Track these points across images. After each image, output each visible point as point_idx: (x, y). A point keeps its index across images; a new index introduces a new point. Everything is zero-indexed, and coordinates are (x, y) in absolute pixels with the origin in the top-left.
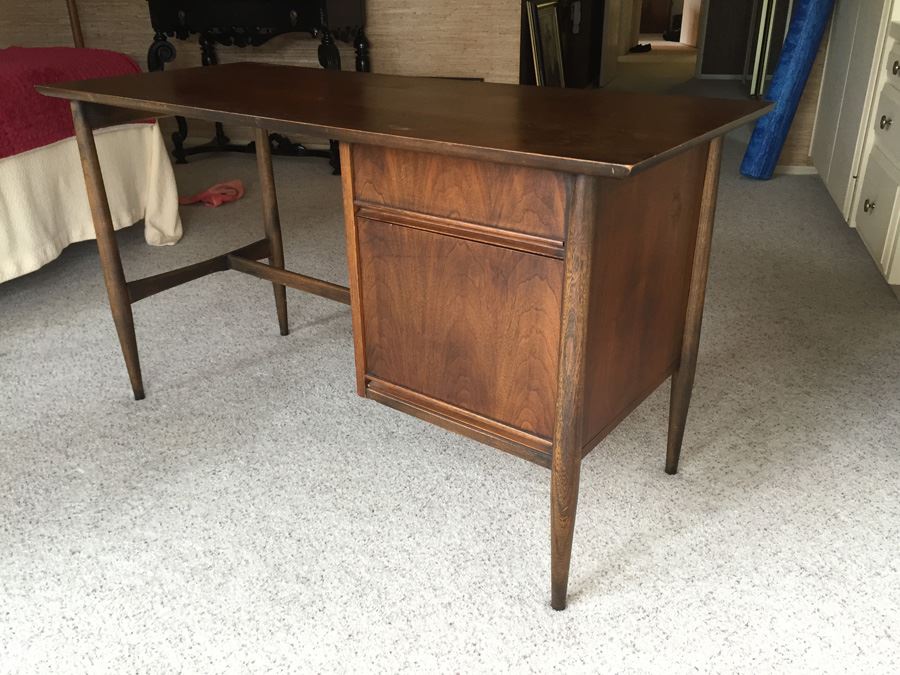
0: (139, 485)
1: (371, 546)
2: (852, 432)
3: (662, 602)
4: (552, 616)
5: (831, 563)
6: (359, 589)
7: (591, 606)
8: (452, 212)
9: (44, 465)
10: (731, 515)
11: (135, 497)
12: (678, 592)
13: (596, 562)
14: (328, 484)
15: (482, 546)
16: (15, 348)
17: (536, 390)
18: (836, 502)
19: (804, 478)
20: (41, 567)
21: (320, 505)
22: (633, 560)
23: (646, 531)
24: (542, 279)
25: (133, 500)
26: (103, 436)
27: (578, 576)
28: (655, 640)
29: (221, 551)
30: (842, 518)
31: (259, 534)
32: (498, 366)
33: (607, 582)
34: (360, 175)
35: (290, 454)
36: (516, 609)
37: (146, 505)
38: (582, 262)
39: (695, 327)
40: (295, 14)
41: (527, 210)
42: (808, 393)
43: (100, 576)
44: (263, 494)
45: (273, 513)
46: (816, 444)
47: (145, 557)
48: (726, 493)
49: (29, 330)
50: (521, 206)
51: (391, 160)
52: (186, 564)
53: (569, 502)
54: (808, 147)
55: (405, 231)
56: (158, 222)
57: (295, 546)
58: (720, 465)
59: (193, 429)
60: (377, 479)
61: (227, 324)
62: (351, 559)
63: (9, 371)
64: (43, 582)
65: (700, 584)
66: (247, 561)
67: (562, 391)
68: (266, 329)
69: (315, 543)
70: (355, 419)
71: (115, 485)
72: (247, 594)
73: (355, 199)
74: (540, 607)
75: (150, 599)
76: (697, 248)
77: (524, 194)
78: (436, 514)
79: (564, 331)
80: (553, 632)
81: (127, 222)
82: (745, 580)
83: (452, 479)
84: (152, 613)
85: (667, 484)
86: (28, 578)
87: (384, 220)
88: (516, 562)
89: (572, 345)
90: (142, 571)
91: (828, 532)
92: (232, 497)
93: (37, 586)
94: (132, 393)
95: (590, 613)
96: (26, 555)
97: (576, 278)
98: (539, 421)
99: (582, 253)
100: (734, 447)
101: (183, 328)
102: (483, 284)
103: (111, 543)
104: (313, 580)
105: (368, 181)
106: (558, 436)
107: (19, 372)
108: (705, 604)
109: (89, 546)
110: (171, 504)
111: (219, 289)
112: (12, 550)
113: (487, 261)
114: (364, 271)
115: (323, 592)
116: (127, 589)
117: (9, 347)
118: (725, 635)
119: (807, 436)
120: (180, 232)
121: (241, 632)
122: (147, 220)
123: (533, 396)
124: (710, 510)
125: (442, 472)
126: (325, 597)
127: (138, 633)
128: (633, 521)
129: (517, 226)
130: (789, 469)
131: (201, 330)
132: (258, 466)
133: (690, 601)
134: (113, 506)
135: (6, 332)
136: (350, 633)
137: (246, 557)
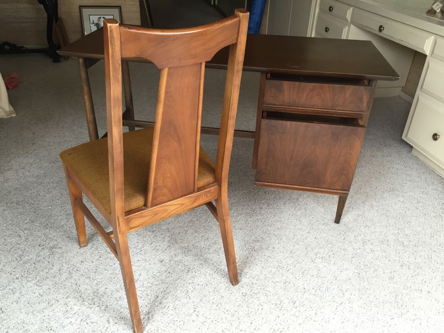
4: (339, 226)
74: (334, 224)
80: (344, 230)
95: (348, 221)
120: (12, 108)
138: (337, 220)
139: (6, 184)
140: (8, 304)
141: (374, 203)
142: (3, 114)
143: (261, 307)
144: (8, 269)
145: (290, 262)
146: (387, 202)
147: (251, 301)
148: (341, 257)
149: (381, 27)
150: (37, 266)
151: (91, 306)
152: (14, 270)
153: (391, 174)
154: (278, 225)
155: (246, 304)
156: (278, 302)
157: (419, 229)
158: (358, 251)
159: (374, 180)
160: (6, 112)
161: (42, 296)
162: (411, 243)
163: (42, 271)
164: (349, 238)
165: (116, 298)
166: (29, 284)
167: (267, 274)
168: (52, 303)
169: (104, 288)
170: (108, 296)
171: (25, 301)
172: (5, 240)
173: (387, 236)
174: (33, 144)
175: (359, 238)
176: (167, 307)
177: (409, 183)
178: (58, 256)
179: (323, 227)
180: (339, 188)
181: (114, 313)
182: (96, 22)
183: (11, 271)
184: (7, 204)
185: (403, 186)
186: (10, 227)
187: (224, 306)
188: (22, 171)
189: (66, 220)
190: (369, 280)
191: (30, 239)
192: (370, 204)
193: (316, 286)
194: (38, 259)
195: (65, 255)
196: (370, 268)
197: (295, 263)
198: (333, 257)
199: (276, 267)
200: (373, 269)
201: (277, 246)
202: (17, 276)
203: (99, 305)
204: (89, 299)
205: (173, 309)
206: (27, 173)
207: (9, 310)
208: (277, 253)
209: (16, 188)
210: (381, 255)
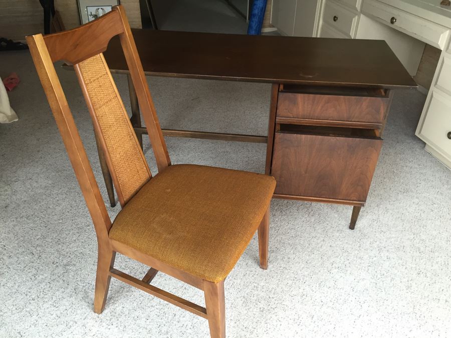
54: (270, 19)
138: (352, 226)
139: (14, 197)
140: (26, 327)
141: (389, 206)
142: (5, 120)
143: (279, 323)
144: (23, 289)
145: (306, 273)
146: (401, 205)
147: (269, 316)
148: (357, 266)
149: (393, 18)
150: (52, 285)
151: (109, 327)
152: (29, 291)
153: (404, 174)
154: (293, 233)
155: (265, 320)
156: (297, 317)
157: (435, 233)
158: (375, 259)
159: (388, 181)
160: (8, 117)
161: (59, 317)
162: (427, 248)
163: (58, 290)
164: (364, 245)
165: (134, 318)
166: (46, 305)
167: (284, 287)
168: (70, 324)
169: (121, 307)
170: (125, 316)
171: (43, 324)
172: (18, 258)
173: (403, 242)
174: (38, 151)
175: (375, 245)
176: (185, 325)
177: (423, 183)
178: (72, 273)
179: (338, 234)
180: (355, 199)
181: (133, 333)
182: (94, 13)
183: (27, 292)
184: (17, 218)
185: (418, 186)
186: (21, 244)
187: (242, 323)
188: (29, 181)
189: (78, 235)
190: (386, 290)
191: (43, 256)
192: (384, 208)
193: (334, 299)
194: (53, 277)
195: (79, 272)
196: (386, 277)
197: (311, 274)
198: (350, 267)
199: (292, 279)
200: (390, 278)
201: (292, 256)
202: (33, 297)
203: (117, 325)
204: (107, 320)
205: (192, 327)
206: (35, 184)
207: (27, 334)
208: (293, 264)
209: (25, 201)
210: (397, 263)
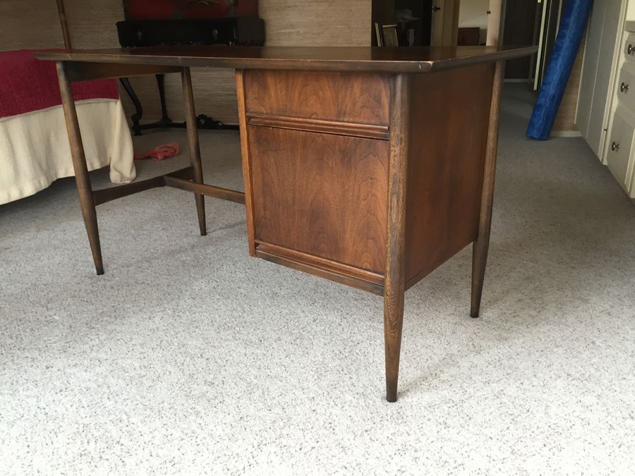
0: (98, 326)
1: (258, 363)
2: (606, 291)
3: (467, 396)
4: (386, 405)
5: (590, 372)
6: (249, 388)
7: (415, 399)
8: (313, 114)
9: (31, 314)
10: (517, 342)
11: (94, 333)
12: (478, 390)
13: (419, 372)
14: (230, 325)
15: (338, 362)
16: (16, 244)
17: (373, 238)
18: (594, 334)
19: (571, 319)
20: (25, 376)
21: (223, 337)
22: (445, 370)
23: (456, 352)
24: (375, 156)
25: (91, 335)
26: (74, 297)
27: (406, 380)
28: (461, 420)
29: (152, 366)
30: (598, 344)
31: (179, 355)
32: (346, 224)
33: (427, 384)
34: (250, 95)
35: (204, 307)
36: (361, 402)
37: (101, 338)
38: (401, 138)
39: (488, 207)
40: (216, 32)
41: (363, 107)
42: (574, 268)
43: (66, 382)
44: (184, 331)
45: (190, 343)
46: (580, 298)
47: (98, 370)
48: (513, 329)
49: (26, 234)
50: (359, 105)
51: (270, 81)
52: (127, 374)
53: (397, 318)
54: (574, 118)
55: (281, 132)
56: (119, 167)
57: (204, 363)
58: (510, 312)
59: (136, 292)
60: (264, 321)
61: (163, 229)
62: (244, 371)
63: (10, 258)
64: (25, 386)
65: (495, 385)
66: (170, 372)
67: (390, 235)
68: (191, 232)
69: (219, 361)
70: (251, 285)
71: (80, 326)
72: (169, 393)
73: (246, 111)
74: (379, 400)
75: (100, 396)
76: (488, 150)
77: (361, 95)
78: (306, 343)
79: (390, 191)
80: (387, 415)
81: (97, 166)
82: (526, 382)
83: (317, 321)
84: (101, 404)
85: (471, 324)
86: (15, 383)
87: (266, 126)
88: (362, 372)
89: (396, 201)
90: (95, 378)
91: (587, 353)
92: (161, 333)
93: (21, 389)
94: (95, 271)
95: (414, 403)
96: (15, 369)
97: (397, 150)
98: (374, 260)
99: (401, 132)
100: (520, 300)
101: (133, 232)
102: (334, 165)
103: (75, 362)
104: (217, 383)
105: (256, 98)
106: (388, 268)
107: (18, 259)
108: (497, 397)
109: (59, 364)
110: (119, 338)
111: (160, 208)
112: (5, 366)
113: (337, 147)
114: (253, 164)
115: (223, 391)
116: (85, 390)
117: (12, 244)
118: (512, 417)
119: (572, 293)
120: (134, 174)
121: (163, 416)
122: (111, 166)
123: (371, 242)
124: (502, 339)
125: (311, 317)
126: (224, 394)
127: (90, 417)
128: (446, 346)
129: (357, 119)
130: (560, 314)
131: (145, 232)
132: (181, 314)
133: (487, 396)
134: (77, 339)
135: (10, 235)
136: (242, 416)
137: (170, 370)
141: (511, 390)
145: (219, 433)
146: (545, 396)
148: (321, 457)
153: (616, 351)
154: (276, 371)
158: (371, 461)
159: (561, 352)
167: (159, 437)
173: (468, 457)
